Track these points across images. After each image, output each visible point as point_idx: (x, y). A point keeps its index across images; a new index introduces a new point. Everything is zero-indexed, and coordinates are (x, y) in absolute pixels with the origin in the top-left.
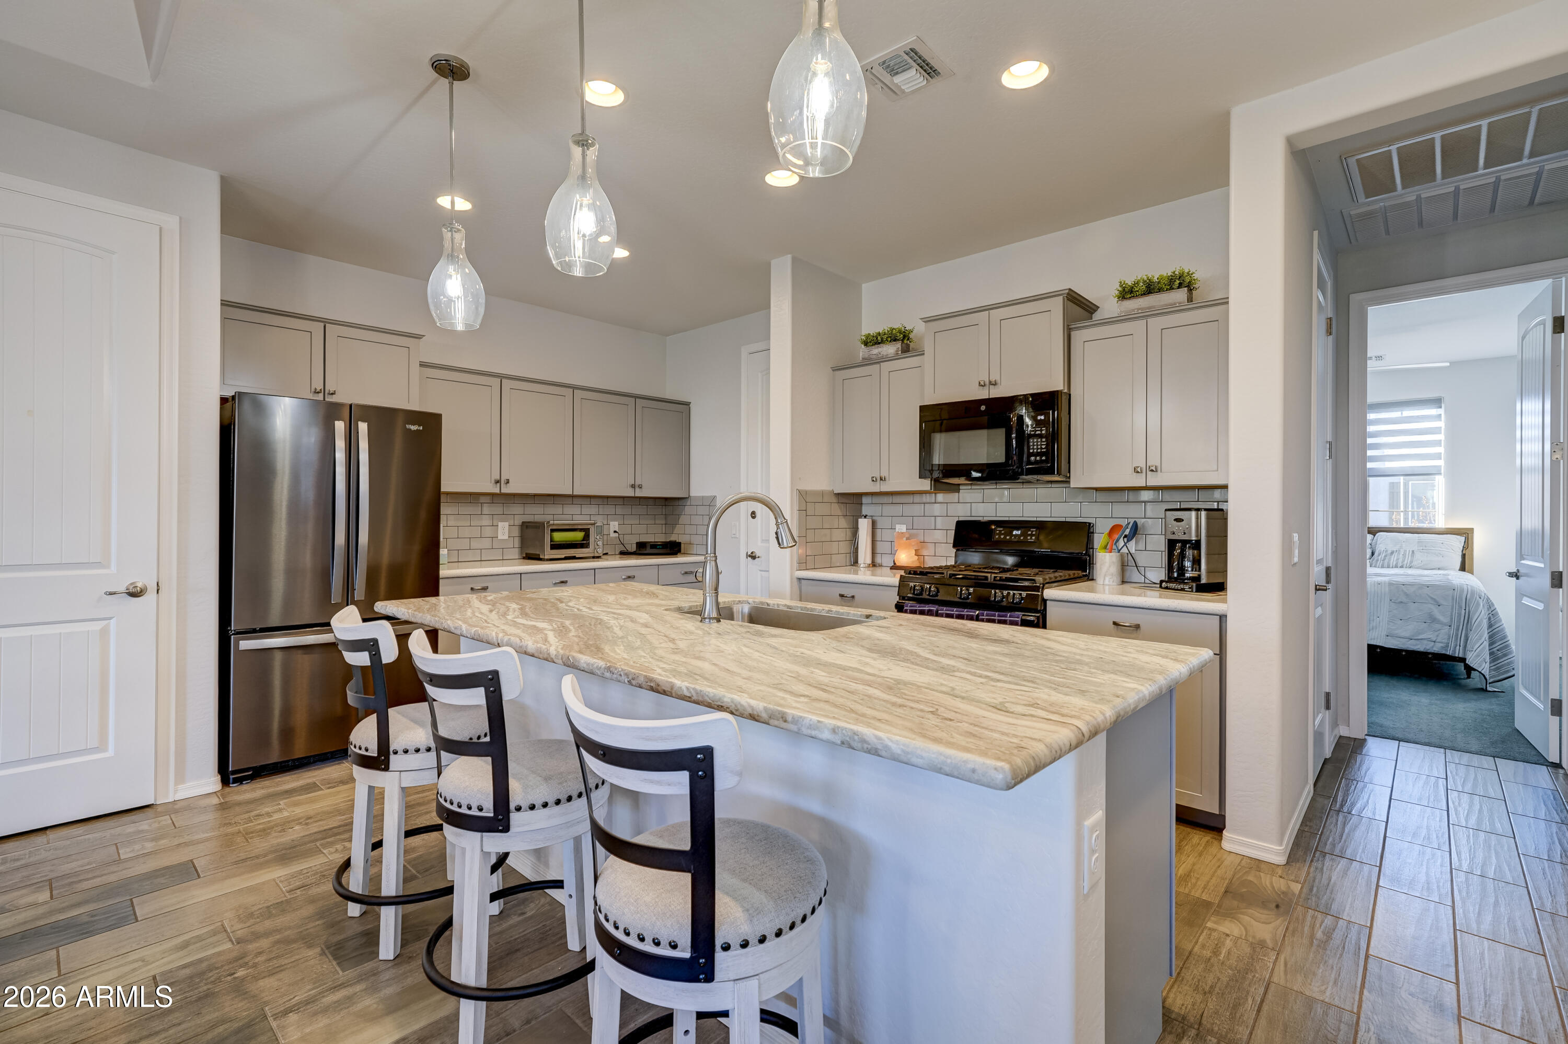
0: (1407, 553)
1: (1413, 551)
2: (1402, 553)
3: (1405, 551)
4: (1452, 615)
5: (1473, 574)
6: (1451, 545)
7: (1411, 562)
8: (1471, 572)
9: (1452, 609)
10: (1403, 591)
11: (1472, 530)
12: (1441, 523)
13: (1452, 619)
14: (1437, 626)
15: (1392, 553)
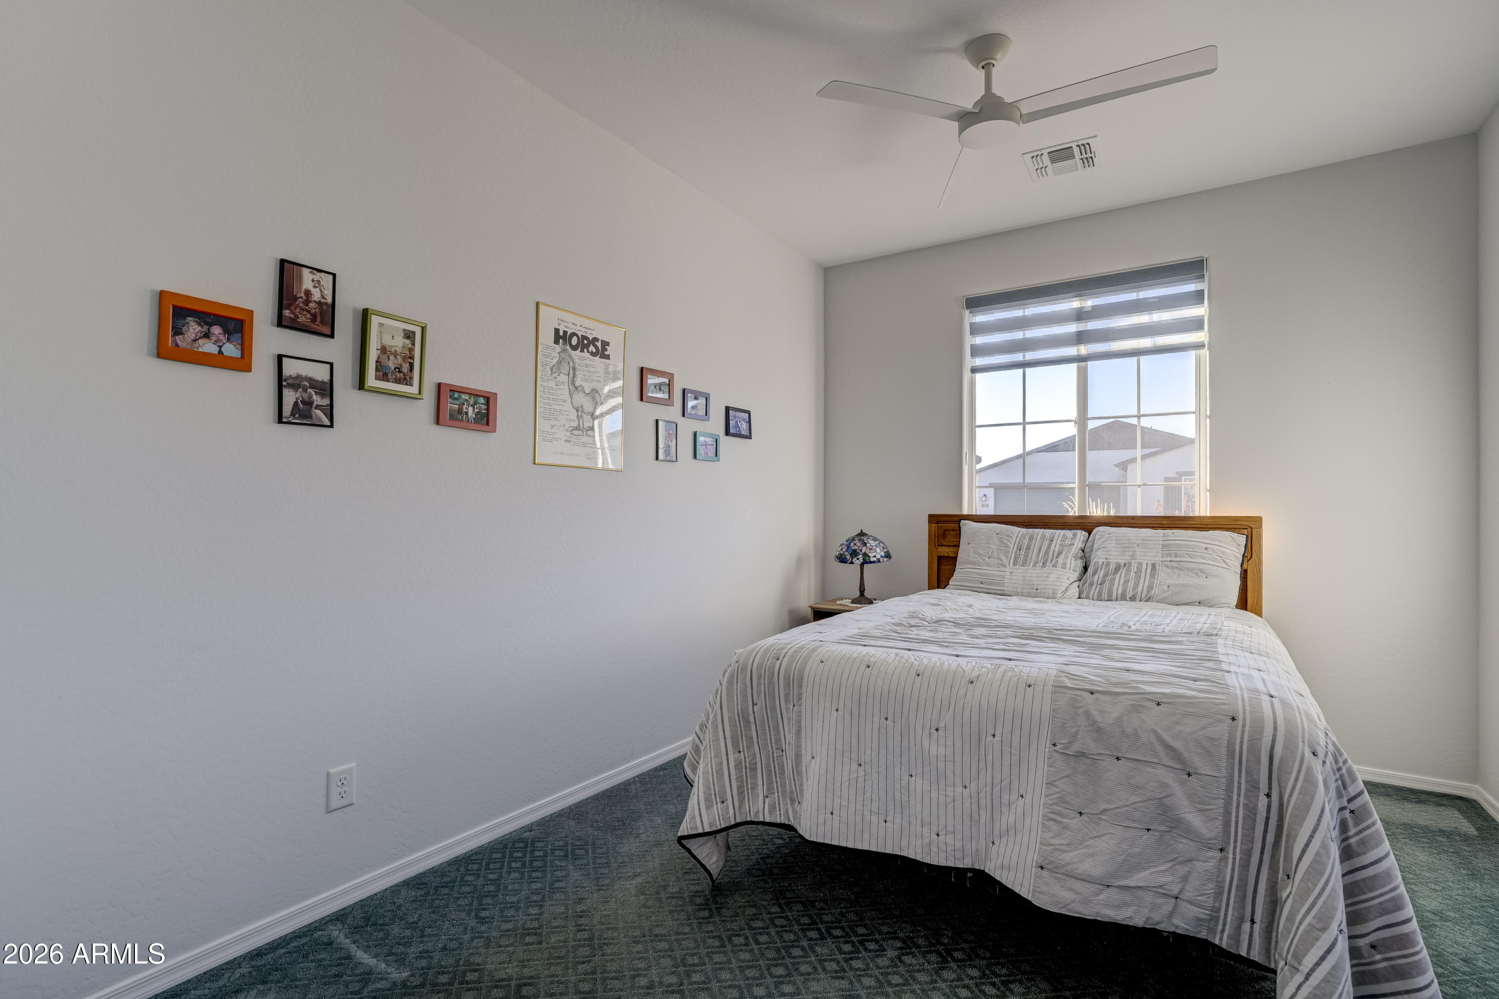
0: (1144, 570)
1: (1154, 565)
2: (1134, 568)
3: (1140, 564)
4: (1227, 813)
5: (1260, 615)
6: (1223, 553)
7: (1150, 588)
8: (1258, 612)
9: (1229, 789)
10: (1087, 714)
11: (1258, 520)
12: (1203, 508)
13: (1227, 825)
14: (1184, 846)
15: (1118, 568)
